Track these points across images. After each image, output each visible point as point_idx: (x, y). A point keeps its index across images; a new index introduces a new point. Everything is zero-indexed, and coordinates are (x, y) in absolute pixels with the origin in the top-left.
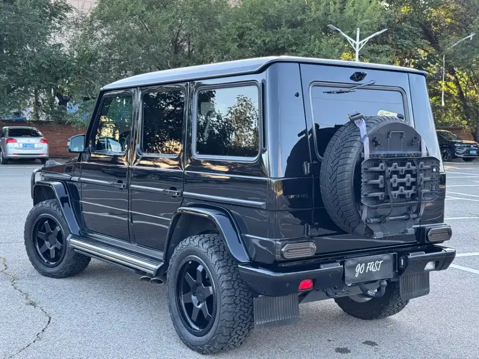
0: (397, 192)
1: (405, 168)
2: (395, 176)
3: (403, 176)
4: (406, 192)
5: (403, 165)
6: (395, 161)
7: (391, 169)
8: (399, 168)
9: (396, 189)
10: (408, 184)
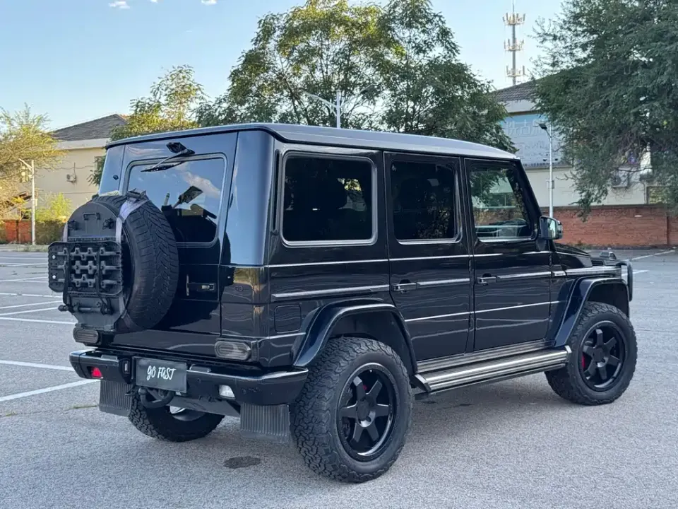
0: (80, 280)
1: (86, 254)
2: (78, 263)
3: (86, 263)
4: (88, 281)
5: (84, 250)
6: (76, 245)
7: (73, 254)
8: (81, 254)
9: (78, 276)
10: (91, 272)
